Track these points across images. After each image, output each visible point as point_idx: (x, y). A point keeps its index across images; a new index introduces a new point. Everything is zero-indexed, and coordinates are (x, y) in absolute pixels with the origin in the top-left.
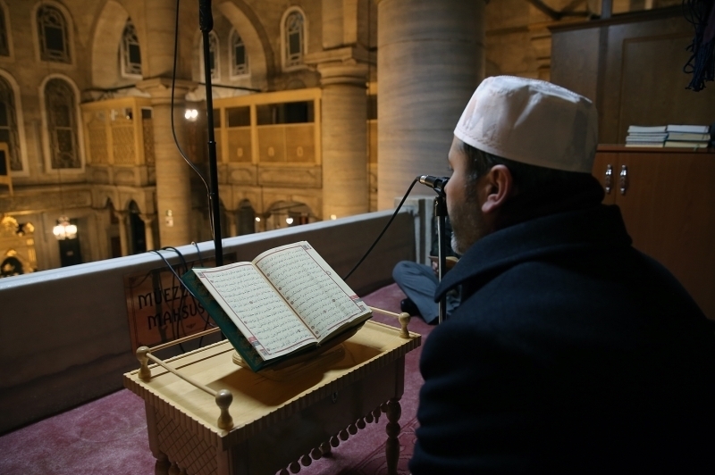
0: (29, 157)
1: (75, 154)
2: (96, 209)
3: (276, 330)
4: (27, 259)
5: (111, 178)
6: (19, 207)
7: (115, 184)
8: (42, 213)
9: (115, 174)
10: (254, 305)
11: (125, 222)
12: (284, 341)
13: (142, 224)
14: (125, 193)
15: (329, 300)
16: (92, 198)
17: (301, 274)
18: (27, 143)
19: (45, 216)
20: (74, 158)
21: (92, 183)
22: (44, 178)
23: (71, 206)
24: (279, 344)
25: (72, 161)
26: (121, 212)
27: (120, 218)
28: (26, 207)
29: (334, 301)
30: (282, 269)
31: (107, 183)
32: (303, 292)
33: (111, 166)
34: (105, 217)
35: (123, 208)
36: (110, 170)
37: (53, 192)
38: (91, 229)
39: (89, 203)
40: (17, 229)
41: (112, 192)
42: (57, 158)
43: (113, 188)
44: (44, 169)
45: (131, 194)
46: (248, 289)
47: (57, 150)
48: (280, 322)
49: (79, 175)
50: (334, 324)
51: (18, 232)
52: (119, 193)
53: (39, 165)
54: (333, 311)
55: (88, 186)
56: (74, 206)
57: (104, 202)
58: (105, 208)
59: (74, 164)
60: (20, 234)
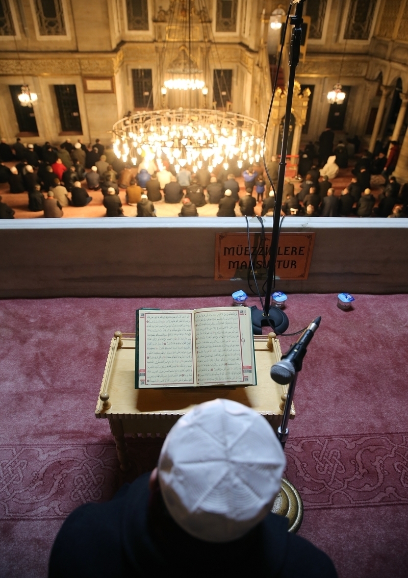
0: (329, 26)
1: (366, 26)
2: (368, 80)
3: (167, 369)
4: (300, 117)
5: (388, 54)
6: (310, 71)
7: (390, 60)
8: (325, 78)
9: (394, 50)
10: (167, 346)
11: (387, 96)
12: (165, 378)
13: (401, 101)
14: (396, 70)
15: (224, 362)
16: (367, 70)
17: (218, 335)
18: (331, 13)
19: (327, 80)
20: (365, 30)
21: (372, 55)
22: (335, 47)
23: (348, 75)
24: (161, 379)
25: (362, 32)
26: (386, 87)
27: (384, 92)
28: (315, 72)
29: (226, 364)
30: (206, 326)
31: (384, 58)
32: (207, 349)
33: (393, 41)
34: (373, 88)
35: (389, 83)
36: (390, 44)
37: (338, 61)
38: (359, 98)
39: (364, 74)
40: (299, 92)
41: (385, 66)
42: (351, 28)
43: (387, 63)
44: (337, 38)
45: (401, 71)
46: (170, 333)
47: (353, 21)
48: (174, 364)
49: (364, 46)
50: (212, 381)
51: (299, 95)
52: (391, 68)
53: (335, 35)
54: (219, 372)
55: (367, 58)
56: (352, 74)
57: (377, 75)
58: (376, 81)
59: (363, 35)
60: (300, 96)
